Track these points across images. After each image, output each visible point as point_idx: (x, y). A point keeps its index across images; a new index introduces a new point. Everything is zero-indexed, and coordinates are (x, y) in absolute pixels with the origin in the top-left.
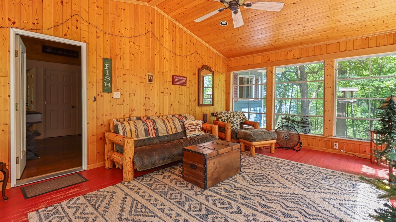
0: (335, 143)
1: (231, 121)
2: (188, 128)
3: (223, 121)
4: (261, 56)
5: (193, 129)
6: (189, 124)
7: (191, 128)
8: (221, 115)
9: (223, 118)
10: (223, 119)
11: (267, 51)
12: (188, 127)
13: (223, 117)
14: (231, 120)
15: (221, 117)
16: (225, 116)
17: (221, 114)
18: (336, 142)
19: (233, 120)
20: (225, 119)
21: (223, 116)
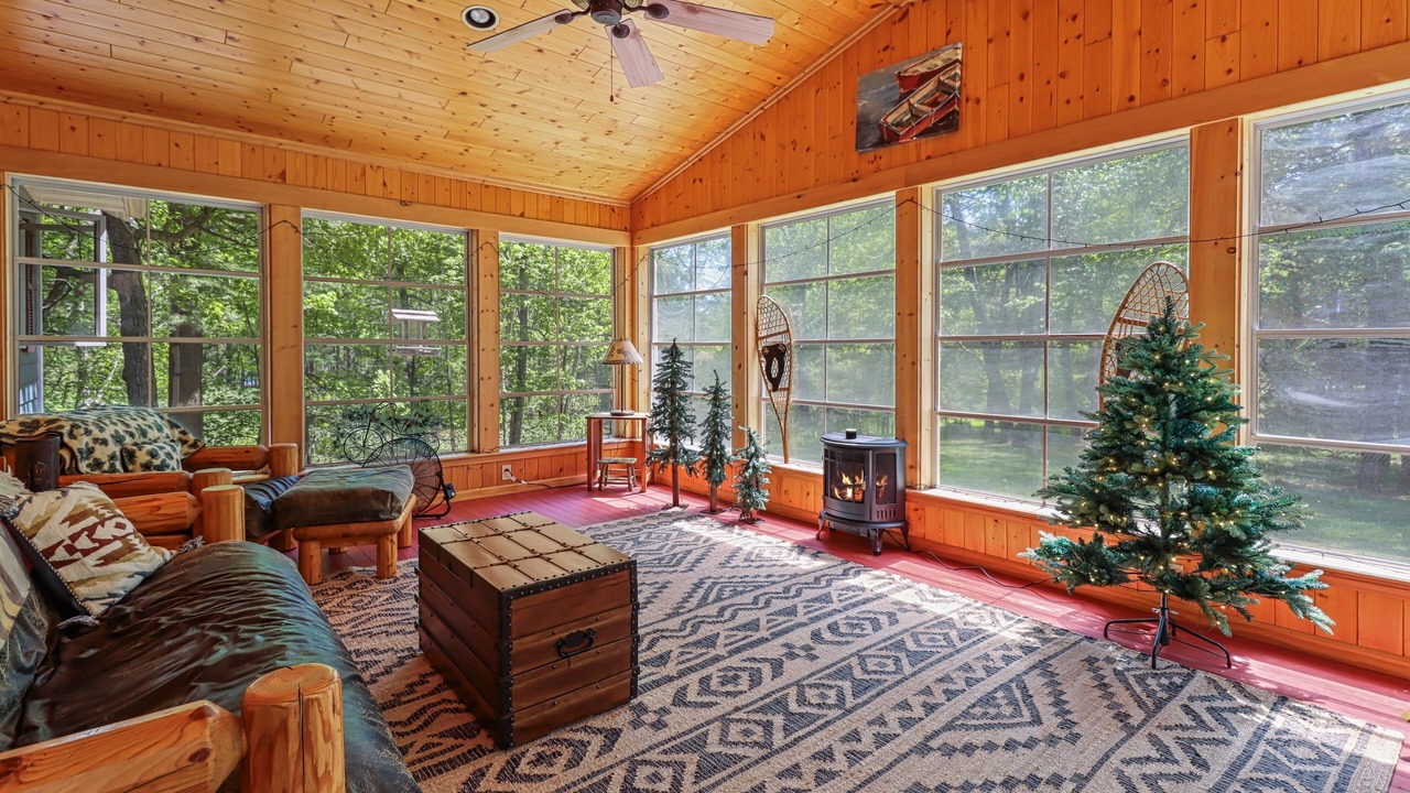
0: (504, 467)
1: (157, 462)
2: (71, 549)
3: (106, 467)
4: (238, 145)
5: (118, 545)
6: (73, 519)
7: (103, 543)
8: (86, 439)
9: (101, 453)
10: (104, 459)
11: (281, 135)
12: (74, 537)
13: (98, 447)
14: (153, 455)
15: (91, 451)
16: (110, 440)
17: (88, 432)
18: (507, 462)
19: (162, 455)
20: (112, 457)
21: (96, 440)
